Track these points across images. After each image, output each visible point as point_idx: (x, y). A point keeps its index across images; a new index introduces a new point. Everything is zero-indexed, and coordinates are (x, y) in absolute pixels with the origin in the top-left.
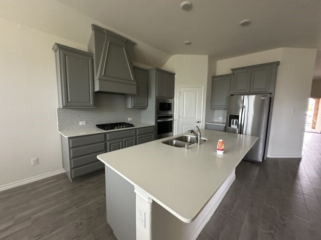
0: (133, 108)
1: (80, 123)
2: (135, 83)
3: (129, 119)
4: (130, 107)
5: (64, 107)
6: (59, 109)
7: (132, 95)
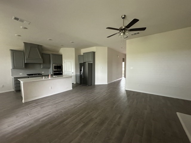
0: (43, 68)
1: (20, 74)
2: (42, 59)
3: (43, 72)
4: (42, 68)
5: (13, 68)
6: (11, 69)
7: (42, 64)
